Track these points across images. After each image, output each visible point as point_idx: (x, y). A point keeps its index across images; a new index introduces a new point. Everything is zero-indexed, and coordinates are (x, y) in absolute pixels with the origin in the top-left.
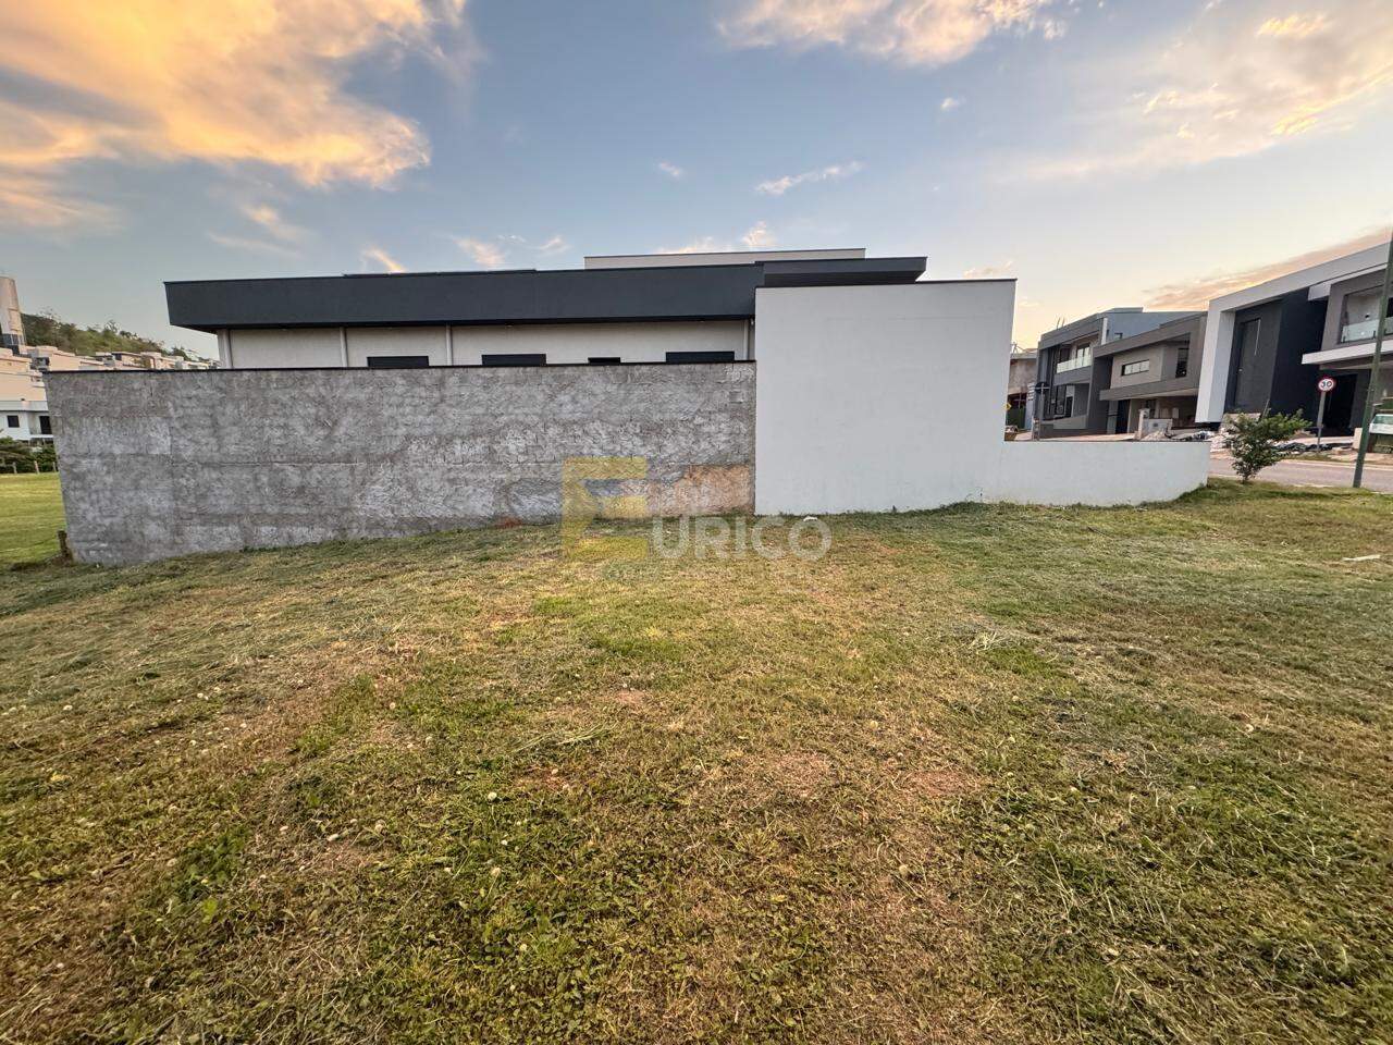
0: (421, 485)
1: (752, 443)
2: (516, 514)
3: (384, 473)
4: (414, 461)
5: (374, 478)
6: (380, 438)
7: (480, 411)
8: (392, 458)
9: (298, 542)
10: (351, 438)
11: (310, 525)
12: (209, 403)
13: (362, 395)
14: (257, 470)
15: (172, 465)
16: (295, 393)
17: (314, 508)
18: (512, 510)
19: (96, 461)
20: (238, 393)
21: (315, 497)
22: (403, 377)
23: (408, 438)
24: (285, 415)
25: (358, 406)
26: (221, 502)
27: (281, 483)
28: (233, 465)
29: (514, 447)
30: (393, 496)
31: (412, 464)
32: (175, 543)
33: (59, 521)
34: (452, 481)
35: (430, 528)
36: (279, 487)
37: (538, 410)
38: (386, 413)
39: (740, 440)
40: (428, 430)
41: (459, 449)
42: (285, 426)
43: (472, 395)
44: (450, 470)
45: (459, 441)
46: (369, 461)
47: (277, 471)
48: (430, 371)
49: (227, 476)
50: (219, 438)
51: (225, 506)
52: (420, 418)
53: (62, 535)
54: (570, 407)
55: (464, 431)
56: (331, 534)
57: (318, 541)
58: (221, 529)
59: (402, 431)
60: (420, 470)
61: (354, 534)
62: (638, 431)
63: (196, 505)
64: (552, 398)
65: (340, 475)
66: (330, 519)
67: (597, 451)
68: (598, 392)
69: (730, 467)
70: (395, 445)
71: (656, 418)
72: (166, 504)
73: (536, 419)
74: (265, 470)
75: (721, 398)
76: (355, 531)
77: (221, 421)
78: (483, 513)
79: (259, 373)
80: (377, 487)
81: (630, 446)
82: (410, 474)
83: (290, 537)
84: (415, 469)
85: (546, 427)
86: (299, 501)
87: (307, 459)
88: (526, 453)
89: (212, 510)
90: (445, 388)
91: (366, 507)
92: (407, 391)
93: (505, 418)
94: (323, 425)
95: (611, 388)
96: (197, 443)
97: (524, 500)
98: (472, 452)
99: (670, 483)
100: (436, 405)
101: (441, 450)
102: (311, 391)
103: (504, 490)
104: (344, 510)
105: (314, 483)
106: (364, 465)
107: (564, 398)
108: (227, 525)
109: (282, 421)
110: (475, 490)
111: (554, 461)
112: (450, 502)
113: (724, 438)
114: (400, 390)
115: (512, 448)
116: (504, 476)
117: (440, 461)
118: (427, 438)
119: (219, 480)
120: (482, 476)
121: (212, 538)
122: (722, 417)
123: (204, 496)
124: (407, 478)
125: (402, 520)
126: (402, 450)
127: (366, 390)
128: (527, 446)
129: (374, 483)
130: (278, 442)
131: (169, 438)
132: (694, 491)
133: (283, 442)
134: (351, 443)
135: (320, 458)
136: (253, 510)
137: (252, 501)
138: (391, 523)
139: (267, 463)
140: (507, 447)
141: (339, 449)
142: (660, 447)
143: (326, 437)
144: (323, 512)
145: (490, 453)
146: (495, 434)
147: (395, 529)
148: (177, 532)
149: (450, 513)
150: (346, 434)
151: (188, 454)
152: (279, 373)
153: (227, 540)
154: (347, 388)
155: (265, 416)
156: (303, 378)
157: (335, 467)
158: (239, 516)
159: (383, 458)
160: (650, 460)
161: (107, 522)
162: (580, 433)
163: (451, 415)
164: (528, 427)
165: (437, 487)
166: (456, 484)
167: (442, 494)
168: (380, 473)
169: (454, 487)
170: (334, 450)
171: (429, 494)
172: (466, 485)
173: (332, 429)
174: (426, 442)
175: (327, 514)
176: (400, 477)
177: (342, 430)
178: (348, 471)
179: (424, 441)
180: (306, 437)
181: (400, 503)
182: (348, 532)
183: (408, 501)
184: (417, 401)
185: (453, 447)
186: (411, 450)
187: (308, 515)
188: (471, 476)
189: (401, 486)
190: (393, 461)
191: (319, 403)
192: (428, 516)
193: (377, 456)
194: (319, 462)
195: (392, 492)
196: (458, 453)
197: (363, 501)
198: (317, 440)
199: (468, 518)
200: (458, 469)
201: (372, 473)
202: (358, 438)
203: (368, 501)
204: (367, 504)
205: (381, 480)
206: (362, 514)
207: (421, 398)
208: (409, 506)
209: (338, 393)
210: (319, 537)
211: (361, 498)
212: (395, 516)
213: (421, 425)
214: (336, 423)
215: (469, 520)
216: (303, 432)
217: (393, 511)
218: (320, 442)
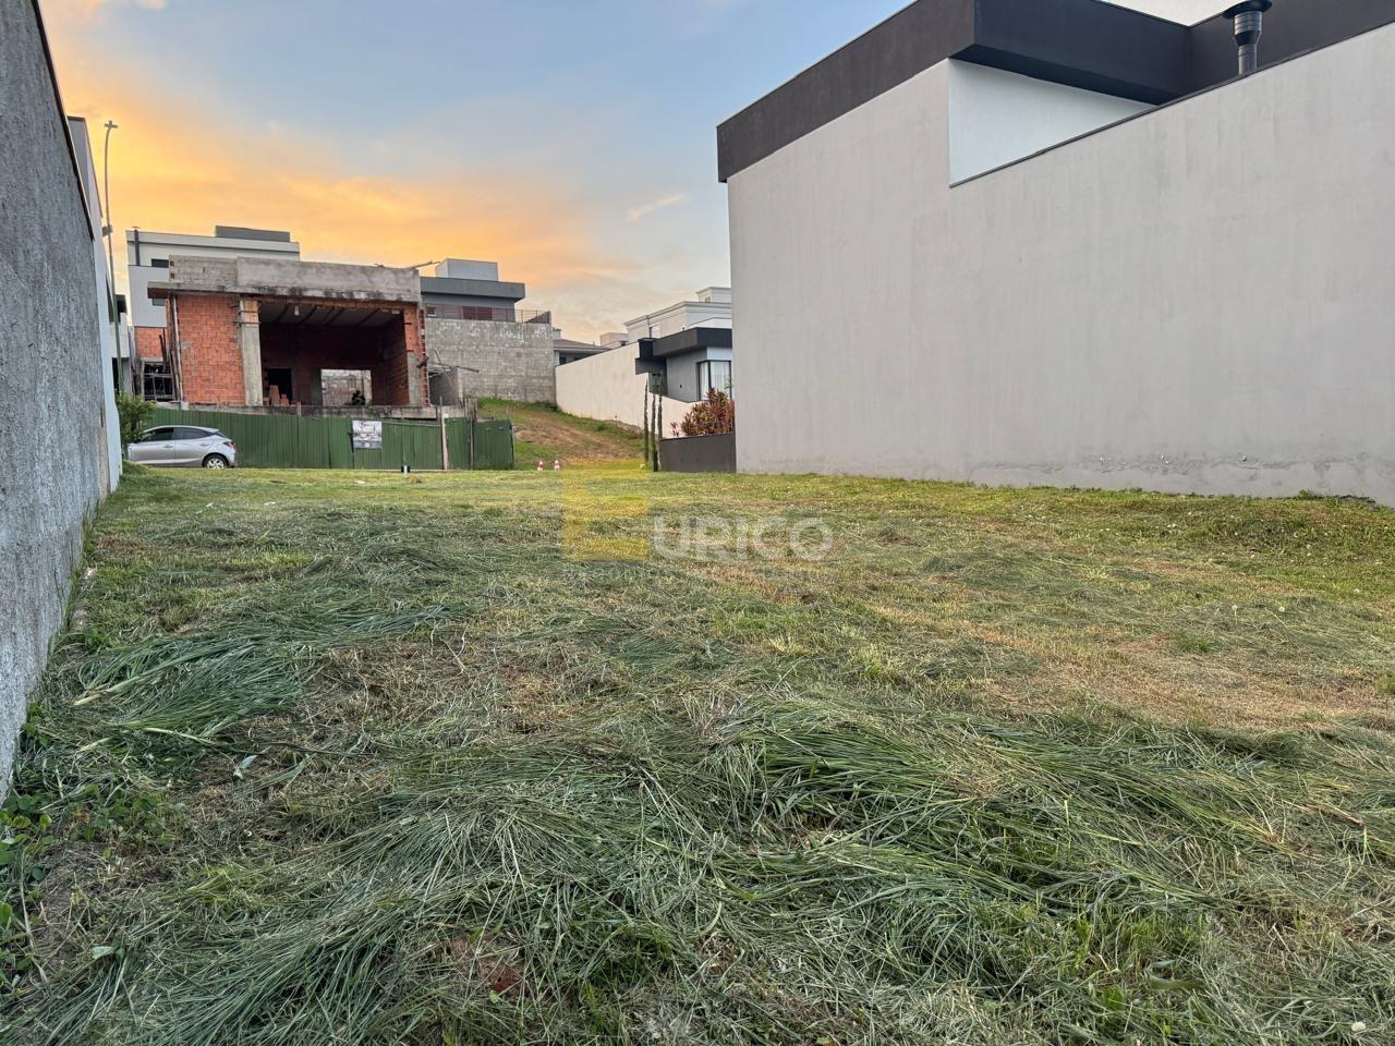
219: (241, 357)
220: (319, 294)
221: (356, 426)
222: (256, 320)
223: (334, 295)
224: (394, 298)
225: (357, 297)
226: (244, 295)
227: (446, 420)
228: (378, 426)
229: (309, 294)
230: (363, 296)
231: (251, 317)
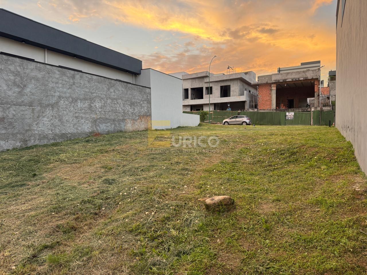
0: (65, 118)
1: (151, 110)
2: (98, 131)
3: (49, 112)
4: (62, 108)
5: (44, 115)
6: (47, 96)
7: (87, 90)
8: (52, 106)
10: (33, 94)
11: (6, 139)
13: (40, 75)
17: (10, 130)
18: (97, 129)
21: (11, 124)
22: (59, 71)
23: (60, 97)
25: (37, 80)
29: (98, 106)
30: (52, 124)
34: (76, 117)
35: (67, 137)
37: (105, 93)
38: (51, 85)
39: (149, 109)
40: (68, 95)
41: (80, 104)
43: (84, 84)
44: (76, 113)
45: (79, 101)
46: (41, 106)
52: (65, 90)
54: (113, 94)
55: (82, 97)
56: (18, 144)
57: (10, 148)
59: (57, 94)
60: (65, 112)
61: (31, 143)
62: (129, 104)
64: (109, 89)
65: (26, 112)
66: (18, 135)
67: (120, 109)
68: (120, 90)
69: (148, 116)
70: (53, 100)
71: (133, 100)
73: (104, 96)
75: (145, 97)
76: (33, 141)
78: (87, 131)
80: (45, 119)
81: (128, 108)
82: (60, 114)
84: (63, 112)
85: (107, 99)
87: (7, 103)
88: (101, 108)
90: (75, 79)
91: (39, 129)
92: (60, 77)
93: (95, 94)
94: (18, 86)
95: (123, 89)
97: (101, 126)
98: (84, 106)
99: (136, 120)
100: (71, 85)
101: (73, 104)
102: (12, 68)
103: (95, 122)
104: (27, 131)
105: (11, 116)
106: (39, 108)
107: (112, 90)
110: (85, 122)
111: (109, 112)
112: (76, 126)
113: (146, 108)
114: (57, 76)
115: (97, 106)
116: (95, 116)
117: (72, 109)
118: (67, 98)
120: (87, 116)
122: (145, 102)
124: (59, 116)
125: (56, 135)
126: (57, 103)
127: (42, 73)
128: (102, 106)
129: (44, 117)
132: (141, 123)
134: (32, 97)
135: (15, 103)
138: (51, 136)
140: (96, 105)
141: (26, 99)
142: (134, 109)
143: (20, 92)
144: (15, 132)
145: (90, 107)
146: (92, 100)
147: (52, 139)
149: (76, 131)
150: (30, 92)
154: (32, 70)
156: (8, 60)
157: (22, 108)
159: (48, 105)
160: (132, 113)
162: (116, 103)
163: (77, 91)
164: (102, 99)
165: (71, 120)
166: (78, 119)
167: (73, 123)
168: (47, 112)
169: (78, 120)
170: (23, 99)
171: (68, 123)
172: (82, 119)
173: (23, 89)
174: (67, 100)
175: (17, 133)
176: (56, 115)
177: (28, 90)
178: (30, 111)
179: (66, 100)
180: (7, 91)
181: (55, 127)
182: (28, 142)
183: (59, 126)
184: (64, 82)
185: (77, 103)
186: (61, 103)
187: (5, 134)
188: (84, 116)
189: (56, 119)
190: (53, 108)
191: (16, 75)
192: (67, 132)
193: (45, 104)
194: (14, 105)
195: (52, 122)
196: (79, 106)
197: (38, 126)
198: (14, 93)
199: (82, 133)
200: (79, 113)
201: (43, 112)
202: (36, 95)
203: (40, 126)
204: (40, 127)
205: (47, 116)
206: (36, 132)
207: (66, 81)
208: (59, 128)
209: (27, 71)
210: (11, 146)
211: (36, 125)
212: (53, 133)
213: (65, 93)
214: (25, 86)
215: (82, 134)
216: (5, 88)
217: (52, 131)
218: (15, 94)
219: (271, 98)
220: (290, 80)
221: (287, 114)
222: (275, 88)
223: (294, 80)
224: (311, 78)
225: (300, 79)
226: (273, 83)
227: (313, 111)
228: (293, 113)
229: (288, 80)
230: (302, 79)
231: (274, 88)
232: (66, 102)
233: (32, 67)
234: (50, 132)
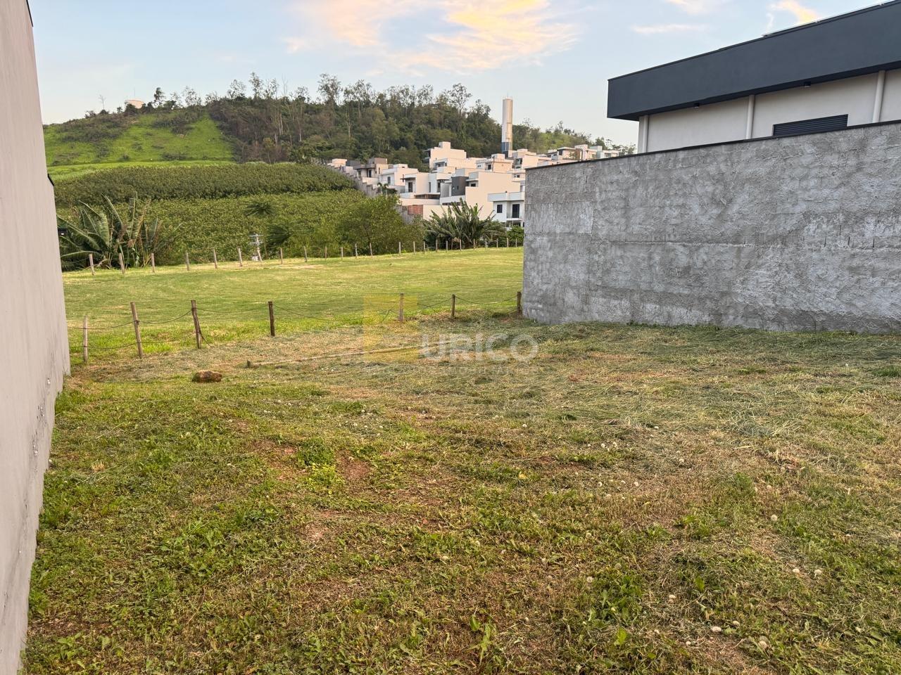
0: (812, 273)
3: (772, 256)
4: (810, 244)
5: (760, 262)
6: (775, 216)
8: (784, 239)
9: (675, 322)
10: (744, 217)
11: (689, 307)
12: (625, 186)
13: (762, 169)
14: (652, 248)
15: (591, 242)
16: (697, 172)
17: (696, 289)
19: (545, 238)
20: (650, 174)
21: (698, 278)
22: (814, 145)
23: (807, 216)
24: (684, 194)
25: (756, 182)
26: (620, 278)
27: (670, 263)
28: (634, 243)
30: (778, 284)
31: (807, 247)
32: (582, 310)
33: (518, 284)
34: (853, 269)
35: (815, 324)
36: (668, 266)
38: (786, 188)
40: (833, 206)
41: (871, 229)
42: (683, 206)
44: (853, 256)
45: (872, 220)
46: (757, 242)
47: (668, 251)
48: (849, 133)
49: (628, 254)
50: (628, 218)
51: (622, 281)
52: (826, 192)
53: (519, 295)
55: (883, 206)
56: (706, 318)
57: (694, 323)
58: (616, 302)
59: (802, 207)
60: (815, 255)
61: (729, 321)
63: (601, 279)
65: (726, 256)
66: (708, 302)
70: (790, 225)
72: (582, 276)
74: (659, 250)
76: (731, 317)
77: (632, 203)
78: (889, 314)
79: (668, 154)
80: (762, 271)
82: (802, 259)
83: (670, 316)
84: (808, 254)
86: (682, 282)
87: (697, 239)
89: (613, 284)
90: (865, 153)
91: (747, 293)
92: (816, 160)
94: (718, 204)
96: (611, 223)
98: (889, 233)
100: (849, 175)
101: (846, 231)
102: (712, 169)
104: (723, 294)
105: (699, 264)
106: (752, 246)
108: (621, 299)
109: (681, 201)
110: (883, 284)
112: (846, 296)
114: (806, 160)
117: (842, 244)
118: (829, 216)
119: (621, 257)
121: (609, 309)
123: (608, 272)
124: (798, 265)
125: (783, 312)
126: (797, 230)
127: (769, 163)
129: (759, 267)
130: (674, 221)
131: (592, 219)
133: (678, 221)
134: (741, 222)
135: (709, 237)
136: (644, 286)
137: (643, 279)
139: (661, 242)
141: (729, 228)
143: (719, 215)
144: (703, 294)
147: (773, 320)
148: (586, 301)
149: (843, 310)
150: (739, 213)
151: (602, 233)
152: (686, 152)
153: (619, 313)
154: (748, 162)
155: (667, 197)
156: (708, 155)
157: (720, 248)
158: (631, 291)
159: (773, 239)
161: (545, 287)
163: (867, 188)
165: (832, 275)
166: (859, 274)
167: (838, 285)
168: (767, 256)
169: (856, 277)
170: (723, 230)
171: (820, 284)
172: (873, 276)
173: (726, 208)
174: (828, 221)
175: (706, 297)
176: (789, 262)
177: (735, 208)
178: (734, 253)
179: (825, 220)
180: (700, 217)
181: (784, 291)
182: (724, 317)
183: (794, 290)
184: (826, 171)
185: (863, 226)
186: (809, 230)
187: (688, 296)
188: (881, 265)
189: (789, 273)
190: (784, 243)
191: (718, 181)
192: (815, 310)
193: (768, 236)
194: (708, 242)
195: (777, 279)
196: (868, 235)
197: (744, 286)
198: (709, 219)
199: (868, 318)
200: (864, 255)
201: (759, 257)
202: (750, 217)
203: (750, 287)
204: (748, 290)
205: (767, 265)
206: (740, 300)
207: (831, 167)
208: (794, 296)
209: (738, 168)
210: (695, 319)
211: (742, 283)
212: (777, 306)
213: (826, 200)
214: (730, 201)
215: (868, 321)
216: (697, 211)
217: (775, 300)
218: (712, 221)
232: (824, 226)
233: (749, 155)
234: (770, 304)
